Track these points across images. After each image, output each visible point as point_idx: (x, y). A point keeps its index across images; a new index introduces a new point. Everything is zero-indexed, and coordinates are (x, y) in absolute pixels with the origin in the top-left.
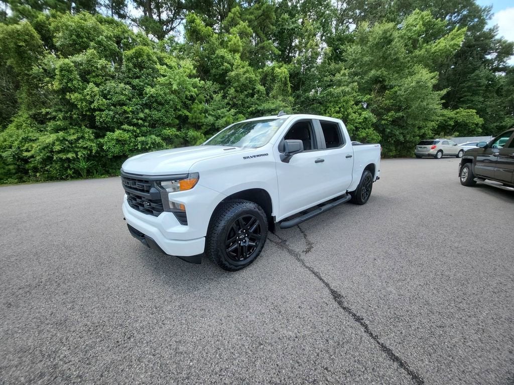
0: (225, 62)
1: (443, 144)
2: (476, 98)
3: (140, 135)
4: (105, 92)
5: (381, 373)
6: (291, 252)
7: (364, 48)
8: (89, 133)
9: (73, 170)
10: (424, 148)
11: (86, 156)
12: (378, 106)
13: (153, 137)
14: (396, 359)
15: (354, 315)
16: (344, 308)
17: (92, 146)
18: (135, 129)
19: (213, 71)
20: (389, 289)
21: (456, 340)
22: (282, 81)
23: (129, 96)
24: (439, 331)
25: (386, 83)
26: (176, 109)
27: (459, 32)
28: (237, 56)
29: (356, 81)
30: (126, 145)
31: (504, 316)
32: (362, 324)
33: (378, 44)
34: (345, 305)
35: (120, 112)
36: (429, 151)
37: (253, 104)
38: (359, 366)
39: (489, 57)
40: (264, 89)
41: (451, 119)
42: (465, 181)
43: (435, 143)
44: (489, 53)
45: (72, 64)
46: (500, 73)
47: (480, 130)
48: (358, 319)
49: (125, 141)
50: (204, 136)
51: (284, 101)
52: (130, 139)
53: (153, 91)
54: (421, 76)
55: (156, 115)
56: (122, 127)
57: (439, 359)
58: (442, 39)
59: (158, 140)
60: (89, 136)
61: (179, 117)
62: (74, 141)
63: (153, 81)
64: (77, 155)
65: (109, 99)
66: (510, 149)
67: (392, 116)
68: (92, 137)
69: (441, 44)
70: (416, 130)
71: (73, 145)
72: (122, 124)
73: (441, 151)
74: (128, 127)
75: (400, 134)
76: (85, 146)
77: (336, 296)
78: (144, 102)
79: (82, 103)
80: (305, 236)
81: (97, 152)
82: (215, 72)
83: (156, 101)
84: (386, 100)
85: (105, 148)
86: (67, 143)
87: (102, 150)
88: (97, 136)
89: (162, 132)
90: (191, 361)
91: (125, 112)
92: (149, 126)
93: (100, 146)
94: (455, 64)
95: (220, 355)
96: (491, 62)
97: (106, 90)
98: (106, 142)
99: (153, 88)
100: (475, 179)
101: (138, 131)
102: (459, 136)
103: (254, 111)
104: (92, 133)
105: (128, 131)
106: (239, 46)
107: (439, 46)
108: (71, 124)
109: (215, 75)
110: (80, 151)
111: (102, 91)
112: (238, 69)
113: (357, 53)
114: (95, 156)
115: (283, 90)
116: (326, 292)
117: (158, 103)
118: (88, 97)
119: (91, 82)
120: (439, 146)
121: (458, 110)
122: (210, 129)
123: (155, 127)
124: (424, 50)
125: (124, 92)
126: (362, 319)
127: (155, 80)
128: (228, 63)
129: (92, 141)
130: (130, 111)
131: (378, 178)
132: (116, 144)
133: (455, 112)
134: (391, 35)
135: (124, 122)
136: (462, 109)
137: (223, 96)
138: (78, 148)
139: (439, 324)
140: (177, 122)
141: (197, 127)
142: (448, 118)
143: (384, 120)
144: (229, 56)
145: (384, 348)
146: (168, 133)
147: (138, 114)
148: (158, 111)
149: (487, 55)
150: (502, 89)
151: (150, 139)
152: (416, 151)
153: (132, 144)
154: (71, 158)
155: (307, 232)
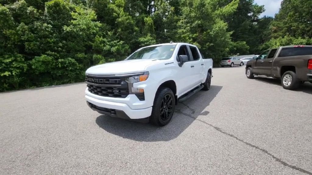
0: (115, 13)
1: (233, 59)
2: (245, 36)
3: (60, 58)
4: (33, 29)
5: (251, 152)
6: (185, 114)
7: (191, 8)
8: (20, 56)
9: (8, 84)
10: (225, 61)
11: (19, 73)
12: (201, 40)
13: (70, 59)
14: (254, 146)
15: (229, 135)
16: (224, 133)
17: (23, 66)
18: (56, 54)
19: (107, 18)
20: (238, 123)
21: (272, 136)
22: (149, 25)
23: (51, 32)
24: (265, 134)
25: (204, 28)
26: (84, 41)
27: (235, 2)
28: (122, 9)
29: (189, 26)
30: (50, 65)
31: (287, 126)
32: (234, 137)
33: (197, 7)
34: (223, 131)
35: (45, 42)
36: (227, 63)
37: (133, 38)
38: (241, 151)
39: (249, 15)
40: (138, 29)
41: (235, 46)
42: (249, 76)
43: (230, 59)
44: (250, 13)
45: (8, 10)
46: (255, 23)
47: (248, 52)
48: (231, 136)
49: (49, 62)
50: (104, 58)
51: (151, 36)
52: (53, 60)
53: (68, 29)
54: (221, 24)
55: (71, 44)
56: (46, 52)
57: (269, 143)
58: (227, 5)
59: (73, 60)
60: (21, 59)
61: (86, 46)
62: (9, 63)
63: (67, 22)
64: (12, 73)
65: (36, 34)
66: (269, 59)
67: (208, 45)
68: (23, 60)
69: (227, 8)
70: (220, 52)
71: (8, 66)
72: (46, 50)
73: (233, 63)
74: (51, 52)
75: (213, 55)
76: (18, 66)
77: (217, 129)
78: (62, 36)
79: (15, 36)
80: (188, 107)
81: (28, 70)
82: (108, 18)
83: (71, 35)
84: (204, 37)
85: (33, 67)
86: (3, 64)
87: (31, 69)
88: (27, 59)
89: (75, 56)
90: (167, 165)
91: (48, 42)
92: (66, 52)
93: (30, 66)
94: (233, 18)
95: (179, 160)
96: (250, 17)
97: (33, 27)
98: (34, 63)
99: (68, 27)
100: (254, 75)
101: (58, 55)
102: (239, 55)
103: (134, 42)
104: (23, 57)
105: (51, 55)
106: (122, 3)
107: (226, 9)
108: (5, 51)
109: (107, 20)
110: (14, 70)
111: (31, 28)
112: (123, 17)
113: (187, 11)
114: (26, 73)
115: (150, 30)
116: (212, 128)
117: (72, 37)
118: (19, 32)
119: (22, 22)
120: (232, 60)
121: (237, 42)
122: (107, 54)
123: (70, 53)
124: (219, 11)
125: (47, 29)
126: (233, 135)
127: (69, 21)
128: (116, 13)
129: (23, 62)
130: (52, 42)
131: (212, 77)
132: (42, 64)
133: (236, 43)
134: (204, 2)
135: (47, 49)
136: (239, 42)
137: (114, 33)
138: (12, 67)
139: (263, 132)
140: (85, 49)
141: (99, 52)
142: (234, 46)
143: (204, 47)
144: (116, 9)
145: (247, 144)
146: (79, 56)
147: (58, 43)
148: (72, 42)
149: (249, 13)
150: (256, 31)
151: (67, 60)
152: (221, 63)
153: (54, 64)
154: (7, 75)
155: (188, 105)
